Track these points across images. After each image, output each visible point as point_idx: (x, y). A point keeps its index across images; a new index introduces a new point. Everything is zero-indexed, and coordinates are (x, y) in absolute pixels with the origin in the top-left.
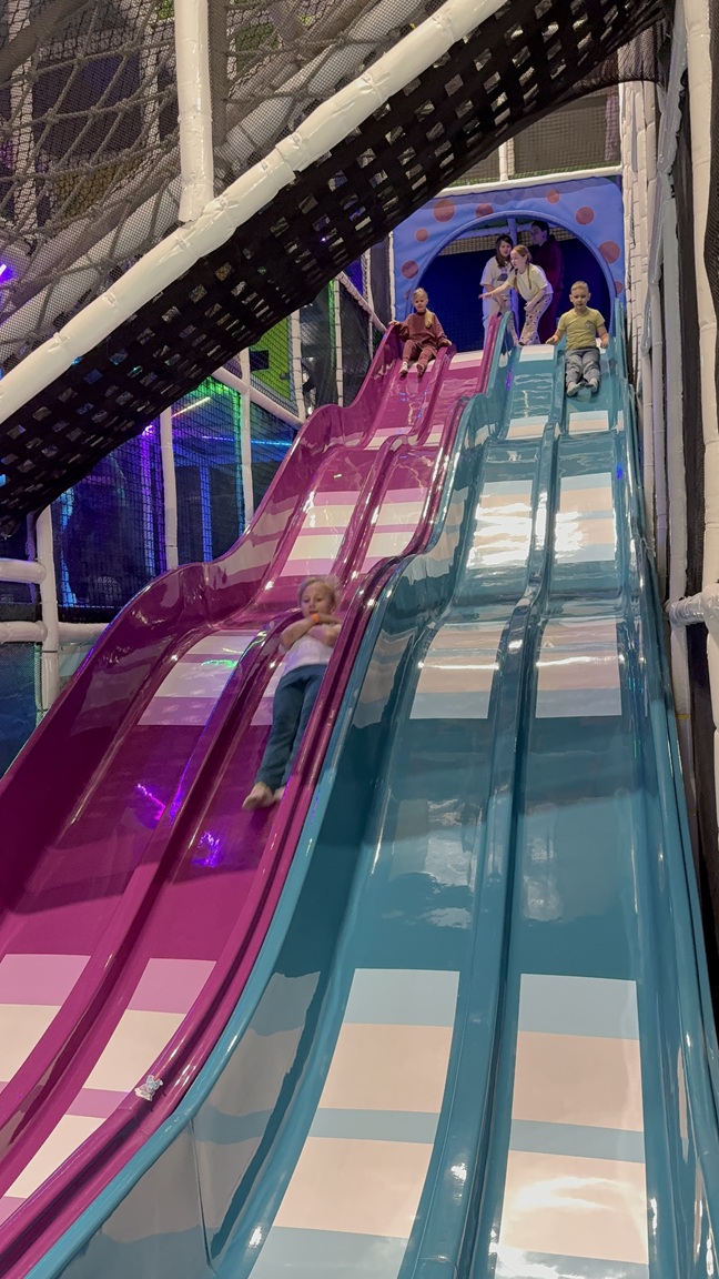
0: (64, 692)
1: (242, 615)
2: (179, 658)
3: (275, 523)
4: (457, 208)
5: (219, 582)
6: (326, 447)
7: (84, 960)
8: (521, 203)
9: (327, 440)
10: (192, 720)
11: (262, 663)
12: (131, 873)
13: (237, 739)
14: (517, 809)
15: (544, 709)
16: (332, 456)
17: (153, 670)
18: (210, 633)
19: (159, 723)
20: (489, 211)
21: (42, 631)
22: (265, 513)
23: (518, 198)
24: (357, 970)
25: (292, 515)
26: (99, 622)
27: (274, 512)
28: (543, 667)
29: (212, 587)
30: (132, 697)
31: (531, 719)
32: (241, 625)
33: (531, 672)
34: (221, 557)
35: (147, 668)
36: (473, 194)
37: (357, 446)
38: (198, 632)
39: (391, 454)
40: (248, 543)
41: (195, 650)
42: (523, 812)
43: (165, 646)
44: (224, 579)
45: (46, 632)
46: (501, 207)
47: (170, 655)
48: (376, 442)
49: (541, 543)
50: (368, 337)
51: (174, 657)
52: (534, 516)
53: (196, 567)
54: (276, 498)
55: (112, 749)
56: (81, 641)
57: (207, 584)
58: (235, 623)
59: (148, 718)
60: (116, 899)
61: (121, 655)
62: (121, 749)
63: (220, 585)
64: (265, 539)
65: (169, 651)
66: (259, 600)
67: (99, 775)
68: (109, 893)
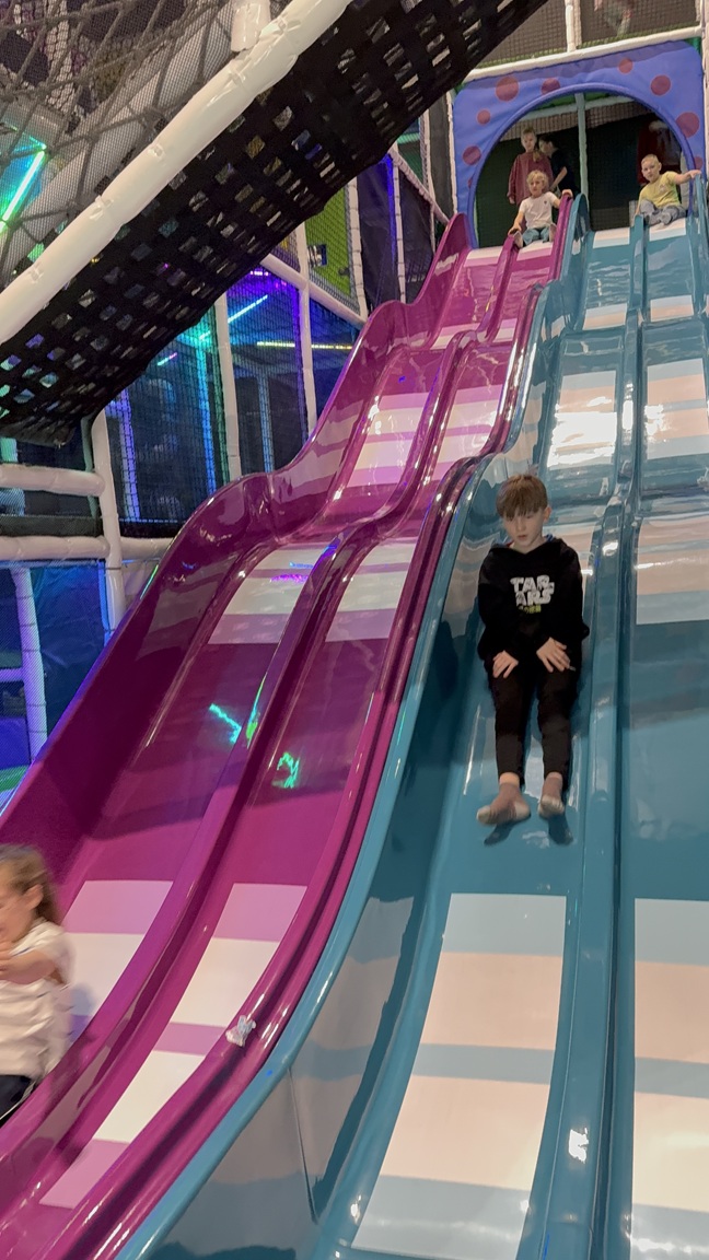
0: (131, 611)
1: (309, 528)
2: (247, 575)
3: (340, 431)
4: (521, 85)
5: (285, 493)
6: (390, 348)
7: (167, 885)
8: (591, 75)
9: (390, 339)
10: (264, 638)
11: (334, 575)
12: (210, 796)
13: (311, 657)
14: (622, 722)
15: (645, 615)
16: (396, 358)
17: (222, 586)
18: (276, 547)
19: (230, 642)
20: (556, 86)
21: (104, 547)
22: (328, 422)
23: (587, 70)
24: (454, 896)
25: (357, 422)
26: (163, 537)
27: (339, 420)
28: (641, 570)
29: (278, 500)
30: (200, 617)
31: (631, 626)
32: (309, 539)
33: (629, 576)
34: (286, 467)
35: (214, 585)
36: (537, 70)
37: (423, 346)
38: (265, 546)
39: (459, 353)
40: (312, 454)
41: (261, 566)
42: (628, 726)
43: (231, 563)
44: (290, 489)
45: (109, 548)
46: (568, 80)
47: (237, 571)
48: (442, 341)
49: (628, 439)
50: (430, 229)
51: (242, 574)
52: (619, 409)
53: (260, 478)
54: (339, 405)
55: (183, 670)
56: (145, 558)
57: (272, 497)
58: (303, 536)
59: (218, 636)
60: (194, 824)
61: (188, 572)
62: (192, 668)
63: (286, 498)
64: (331, 447)
65: (235, 567)
66: (326, 512)
67: (171, 696)
68: (188, 817)
